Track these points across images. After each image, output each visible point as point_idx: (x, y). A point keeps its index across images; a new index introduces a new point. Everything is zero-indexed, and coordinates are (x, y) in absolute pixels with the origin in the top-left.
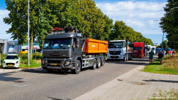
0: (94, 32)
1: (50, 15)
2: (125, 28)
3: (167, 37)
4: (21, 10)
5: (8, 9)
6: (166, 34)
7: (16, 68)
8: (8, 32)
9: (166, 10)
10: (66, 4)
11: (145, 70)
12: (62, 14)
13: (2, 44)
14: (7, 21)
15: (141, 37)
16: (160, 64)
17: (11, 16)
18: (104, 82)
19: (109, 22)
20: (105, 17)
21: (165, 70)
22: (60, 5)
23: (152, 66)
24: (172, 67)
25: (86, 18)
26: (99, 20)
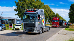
0: (49, 17)
2: (58, 16)
4: (22, 6)
5: (16, 5)
6: (69, 18)
7: (20, 30)
8: (16, 15)
10: (40, 6)
11: (65, 30)
13: (14, 20)
14: (16, 10)
15: (63, 19)
16: (69, 27)
17: (17, 9)
19: (54, 14)
20: (53, 12)
24: (72, 28)
25: (46, 12)
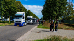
1: (5, 6)
3: (43, 16)
9: (43, 7)
12: (10, 5)
18: (26, 32)
21: (44, 27)
22: (9, 2)
23: (40, 26)
26: (23, 9)
